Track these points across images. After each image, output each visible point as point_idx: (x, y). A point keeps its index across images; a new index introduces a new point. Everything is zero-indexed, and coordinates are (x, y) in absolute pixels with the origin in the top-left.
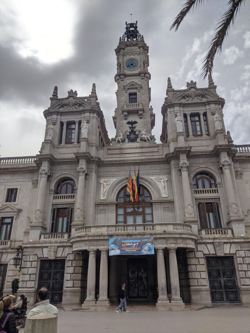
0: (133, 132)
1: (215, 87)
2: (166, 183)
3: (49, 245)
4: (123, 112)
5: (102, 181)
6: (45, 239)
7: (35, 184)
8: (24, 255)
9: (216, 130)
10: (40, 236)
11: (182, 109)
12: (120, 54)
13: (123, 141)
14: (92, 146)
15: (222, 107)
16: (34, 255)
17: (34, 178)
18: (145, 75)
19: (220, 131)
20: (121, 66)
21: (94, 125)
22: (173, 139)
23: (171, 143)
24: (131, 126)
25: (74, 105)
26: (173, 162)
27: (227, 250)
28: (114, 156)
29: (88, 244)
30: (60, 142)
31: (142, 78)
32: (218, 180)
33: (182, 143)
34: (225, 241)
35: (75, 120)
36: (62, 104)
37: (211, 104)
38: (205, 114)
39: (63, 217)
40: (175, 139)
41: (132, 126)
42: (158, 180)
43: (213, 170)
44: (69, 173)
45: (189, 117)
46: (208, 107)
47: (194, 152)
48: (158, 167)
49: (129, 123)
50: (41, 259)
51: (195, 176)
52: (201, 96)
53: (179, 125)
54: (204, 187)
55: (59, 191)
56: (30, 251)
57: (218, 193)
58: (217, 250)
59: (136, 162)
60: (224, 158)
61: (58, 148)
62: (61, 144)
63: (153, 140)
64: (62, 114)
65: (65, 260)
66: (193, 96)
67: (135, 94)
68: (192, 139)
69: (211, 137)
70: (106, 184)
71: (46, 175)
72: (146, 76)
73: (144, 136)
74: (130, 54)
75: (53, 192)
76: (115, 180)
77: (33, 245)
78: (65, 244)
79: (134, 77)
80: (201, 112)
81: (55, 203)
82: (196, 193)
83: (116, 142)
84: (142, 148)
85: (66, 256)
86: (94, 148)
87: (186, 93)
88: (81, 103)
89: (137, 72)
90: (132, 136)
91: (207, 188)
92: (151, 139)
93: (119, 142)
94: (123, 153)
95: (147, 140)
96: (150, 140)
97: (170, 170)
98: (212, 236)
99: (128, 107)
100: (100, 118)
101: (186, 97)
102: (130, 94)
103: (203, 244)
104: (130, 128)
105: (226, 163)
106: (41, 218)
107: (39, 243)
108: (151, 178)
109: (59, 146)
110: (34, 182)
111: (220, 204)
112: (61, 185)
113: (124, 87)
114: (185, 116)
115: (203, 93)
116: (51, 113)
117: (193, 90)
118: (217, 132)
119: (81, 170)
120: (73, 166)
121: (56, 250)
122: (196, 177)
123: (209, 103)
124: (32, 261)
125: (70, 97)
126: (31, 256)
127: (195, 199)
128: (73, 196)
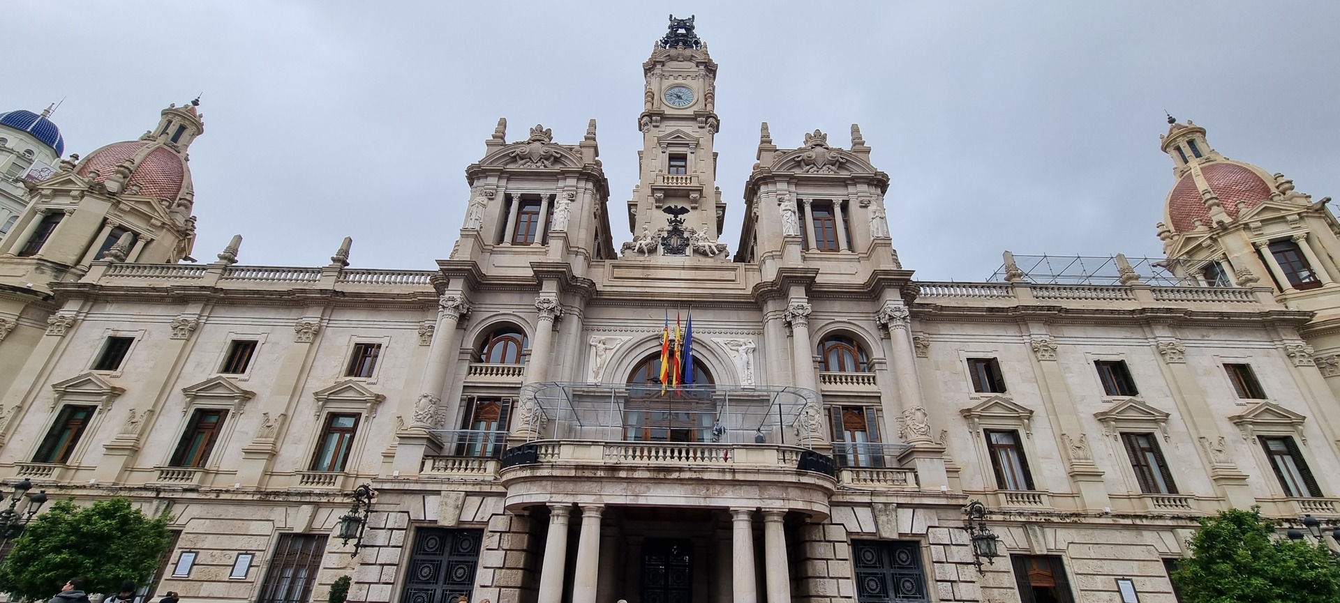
0: (676, 231)
1: (868, 151)
2: (751, 355)
3: (444, 487)
4: (654, 190)
5: (594, 338)
6: (435, 472)
7: (426, 335)
8: (372, 512)
9: (872, 238)
10: (423, 463)
11: (793, 188)
12: (653, 74)
13: (652, 251)
14: (577, 253)
15: (883, 192)
16: (399, 512)
17: (426, 322)
18: (706, 120)
19: (882, 242)
20: (655, 98)
21: (586, 206)
22: (771, 252)
23: (768, 262)
24: (673, 219)
25: (541, 158)
26: (770, 306)
27: (904, 524)
28: (627, 283)
29: (549, 488)
30: (501, 239)
31: (700, 125)
32: (877, 353)
33: (794, 258)
34: (902, 500)
35: (542, 193)
36: (513, 155)
37: (859, 183)
38: (845, 206)
39: (489, 420)
40: (778, 253)
41: (676, 217)
42: (733, 348)
43: (866, 329)
44: (515, 313)
45: (808, 209)
46: (851, 189)
47: (821, 285)
48: (733, 315)
49: (669, 210)
50: (418, 525)
51: (822, 342)
52: (838, 164)
53: (789, 221)
54: (842, 368)
55: (483, 357)
56: (390, 502)
57: (874, 383)
58: (880, 522)
59: (680, 299)
60: (893, 301)
61: (492, 252)
62: (501, 245)
63: (723, 254)
64: (511, 176)
65: (484, 529)
66: (820, 164)
67: (683, 158)
68: (816, 256)
69: (860, 255)
70: (604, 346)
71: (455, 312)
72: (709, 121)
73: (701, 243)
74: (676, 75)
75: (469, 357)
76: (625, 338)
77: (401, 486)
78: (487, 489)
79: (683, 123)
80: (837, 200)
81: (470, 384)
82: (825, 382)
83: (636, 251)
84: (697, 268)
85: (486, 520)
86: (581, 258)
87: (805, 155)
88: (559, 156)
89: (690, 112)
90: (675, 241)
91: (849, 372)
92: (720, 251)
93: (641, 251)
94: (650, 277)
95: (708, 251)
96: (717, 252)
97: (761, 324)
98: (870, 486)
99: (666, 181)
100: (600, 196)
101: (802, 163)
102: (672, 157)
103: (844, 506)
104: (671, 222)
105: (898, 314)
106: (431, 417)
107: (416, 482)
108: (716, 340)
109: (495, 249)
110: (425, 331)
111: (882, 410)
112: (490, 341)
113: (659, 139)
114: (800, 205)
115: (842, 158)
116: (485, 171)
117: (819, 149)
118: (876, 241)
119: (546, 305)
120: (527, 299)
121: (460, 502)
122: (824, 345)
123: (855, 181)
124: (392, 529)
125: (534, 141)
126: (392, 515)
127: (823, 395)
128: (520, 372)
